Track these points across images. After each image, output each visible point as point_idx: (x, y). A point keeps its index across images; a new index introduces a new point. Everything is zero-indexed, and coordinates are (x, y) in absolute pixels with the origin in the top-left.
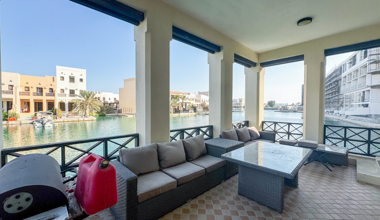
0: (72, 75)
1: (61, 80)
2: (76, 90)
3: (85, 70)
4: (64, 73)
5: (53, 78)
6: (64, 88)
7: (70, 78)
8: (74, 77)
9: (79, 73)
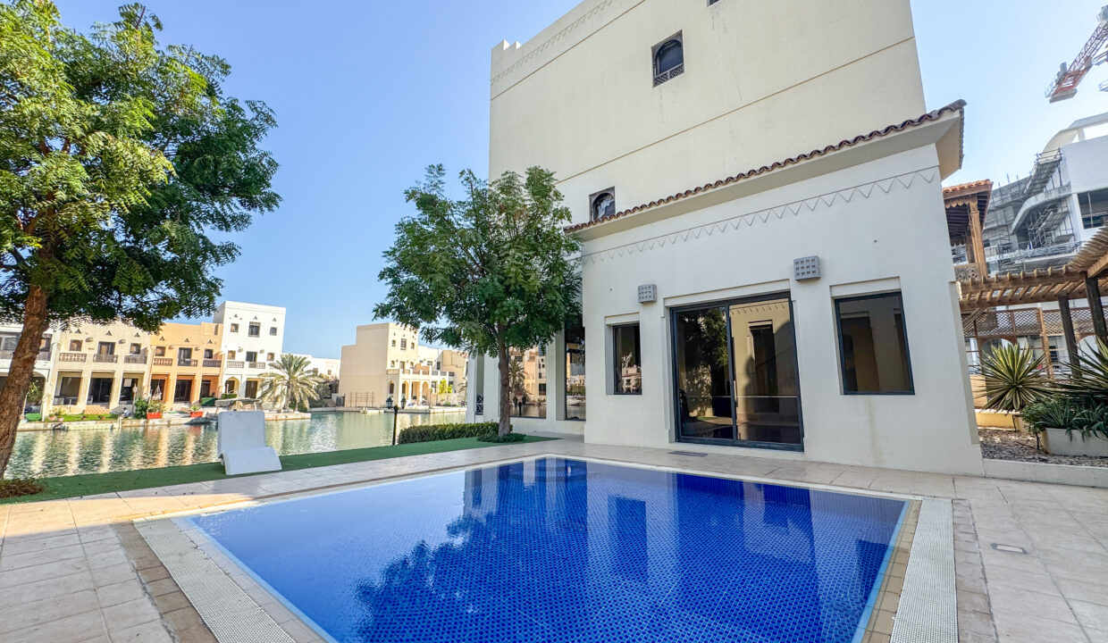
0: (255, 321)
1: (232, 331)
2: (262, 352)
3: (285, 309)
4: (239, 317)
5: (217, 327)
6: (235, 349)
7: (251, 327)
8: (259, 323)
9: (270, 315)
